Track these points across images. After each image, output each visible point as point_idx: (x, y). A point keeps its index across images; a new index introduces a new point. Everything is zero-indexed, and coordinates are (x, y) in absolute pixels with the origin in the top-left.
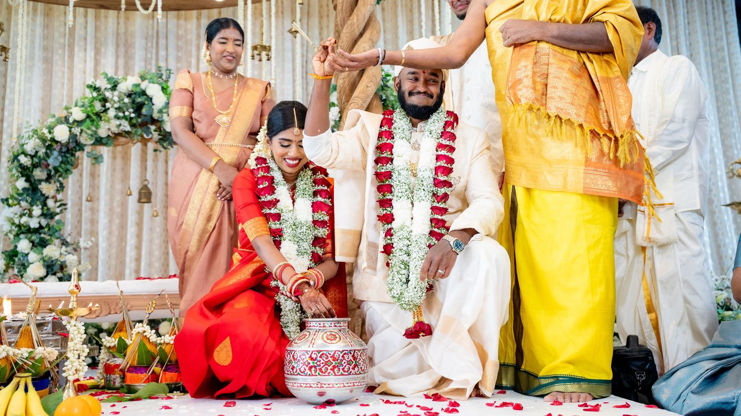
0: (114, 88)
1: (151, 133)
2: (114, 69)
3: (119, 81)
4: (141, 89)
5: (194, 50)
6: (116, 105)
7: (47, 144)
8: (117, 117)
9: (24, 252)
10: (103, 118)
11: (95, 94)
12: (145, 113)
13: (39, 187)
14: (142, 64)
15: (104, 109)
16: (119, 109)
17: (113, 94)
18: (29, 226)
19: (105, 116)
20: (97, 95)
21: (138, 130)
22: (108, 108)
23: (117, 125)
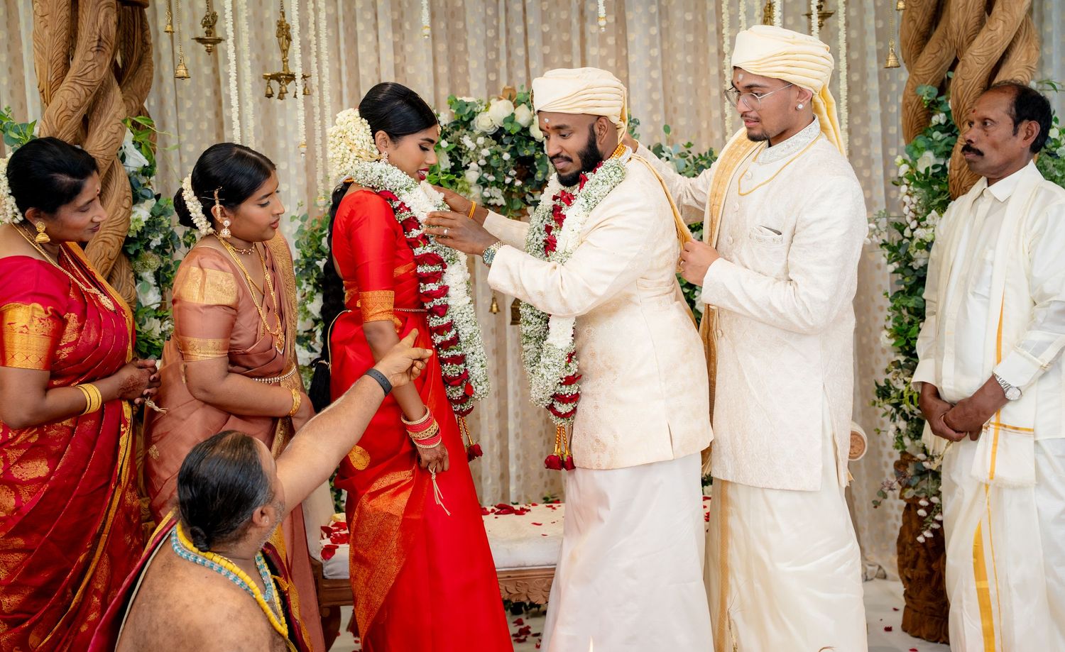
0: (464, 122)
2: (431, 64)
3: (475, 110)
4: (520, 125)
5: (575, 21)
6: (483, 162)
8: (483, 184)
10: (460, 186)
11: (444, 144)
12: (540, 180)
14: (482, 52)
15: (453, 164)
16: (483, 167)
17: (475, 141)
19: (462, 181)
20: (447, 145)
21: (514, 201)
22: (466, 165)
23: (483, 198)
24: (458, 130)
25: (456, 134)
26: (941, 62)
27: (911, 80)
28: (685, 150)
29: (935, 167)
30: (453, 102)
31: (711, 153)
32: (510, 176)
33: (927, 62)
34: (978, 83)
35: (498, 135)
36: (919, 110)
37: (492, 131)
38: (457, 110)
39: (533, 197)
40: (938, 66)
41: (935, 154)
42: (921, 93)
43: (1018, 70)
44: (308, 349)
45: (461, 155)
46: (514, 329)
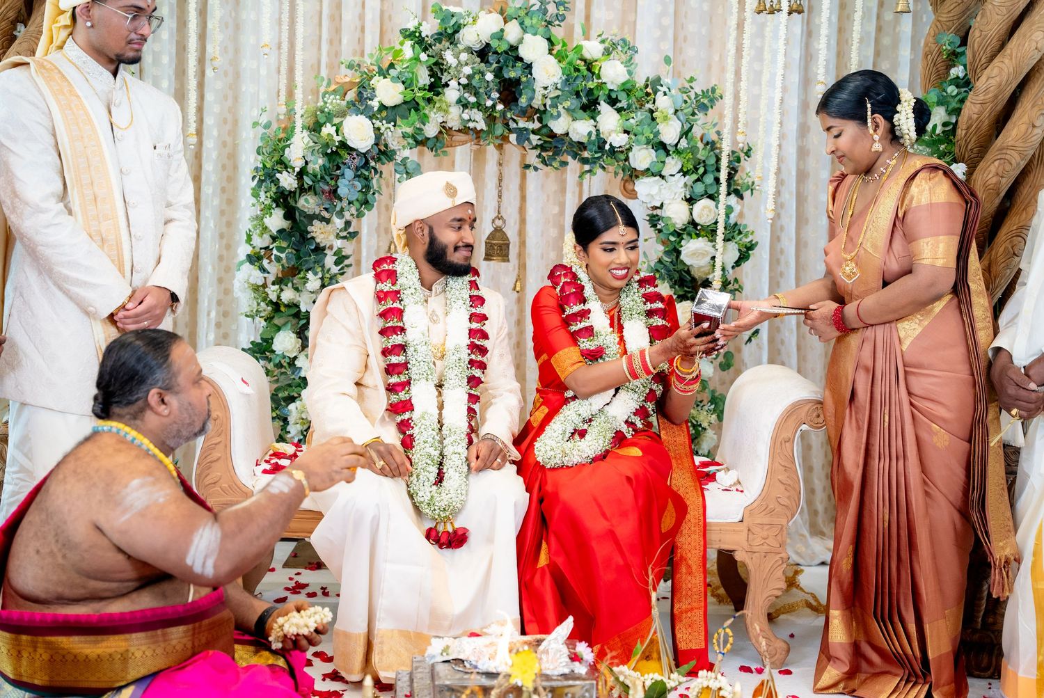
0: (450, 35)
1: (528, 139)
3: (462, 21)
4: (508, 42)
6: (464, 81)
7: (329, 151)
8: (464, 105)
9: (286, 354)
10: (437, 105)
11: (423, 57)
12: (524, 105)
13: (309, 229)
15: (433, 80)
16: (465, 87)
17: (458, 58)
18: (297, 306)
19: (441, 100)
20: (427, 58)
21: (496, 126)
22: (446, 83)
23: (463, 120)
24: (440, 43)
25: (438, 47)
26: (967, 9)
27: (933, 26)
28: (687, 85)
29: (945, 125)
30: (438, 11)
31: (713, 90)
32: (493, 99)
33: (952, 7)
34: (997, 36)
35: (483, 53)
36: (939, 60)
37: (477, 47)
38: (442, 20)
39: (517, 124)
40: (964, 13)
41: (946, 111)
42: (942, 42)
43: (1040, 25)
44: (260, 270)
45: (442, 70)
46: (488, 265)
